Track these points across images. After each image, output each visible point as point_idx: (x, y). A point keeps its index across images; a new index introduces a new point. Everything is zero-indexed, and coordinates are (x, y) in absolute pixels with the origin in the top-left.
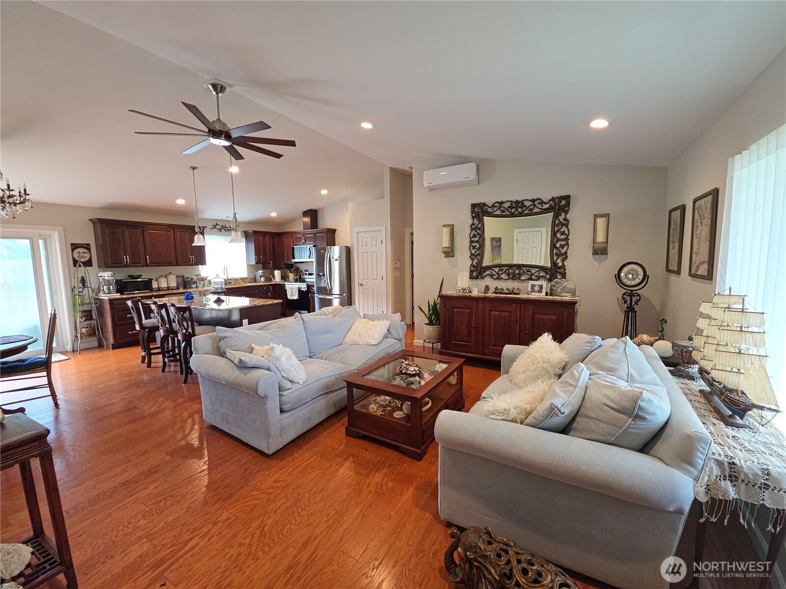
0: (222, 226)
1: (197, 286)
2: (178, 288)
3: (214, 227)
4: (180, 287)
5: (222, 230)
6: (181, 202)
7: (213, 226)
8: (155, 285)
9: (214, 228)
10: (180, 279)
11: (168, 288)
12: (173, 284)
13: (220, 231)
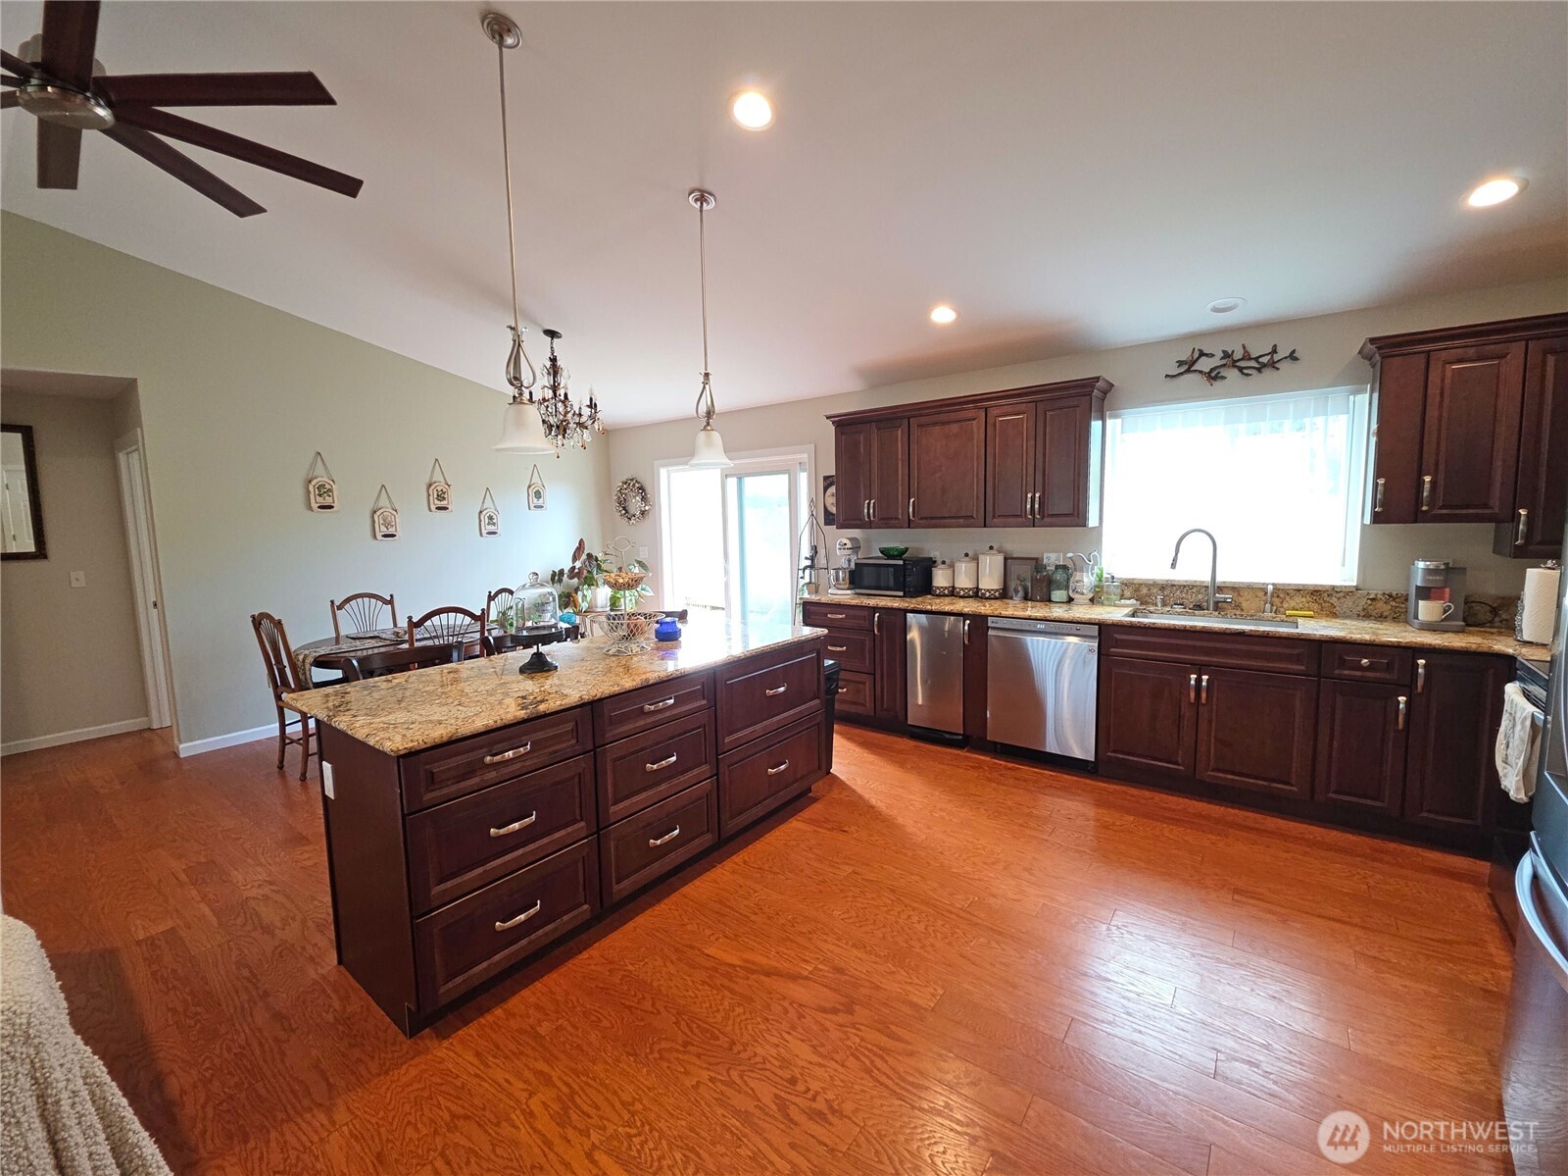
0: (1226, 355)
1: (1070, 600)
2: (1004, 594)
3: (1188, 366)
4: (1011, 592)
5: (1224, 372)
6: (943, 315)
7: (1181, 363)
8: (940, 579)
9: (1188, 371)
10: (1025, 570)
11: (976, 594)
12: (990, 582)
13: (1215, 378)
